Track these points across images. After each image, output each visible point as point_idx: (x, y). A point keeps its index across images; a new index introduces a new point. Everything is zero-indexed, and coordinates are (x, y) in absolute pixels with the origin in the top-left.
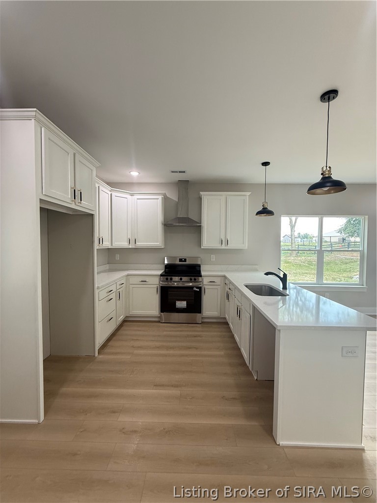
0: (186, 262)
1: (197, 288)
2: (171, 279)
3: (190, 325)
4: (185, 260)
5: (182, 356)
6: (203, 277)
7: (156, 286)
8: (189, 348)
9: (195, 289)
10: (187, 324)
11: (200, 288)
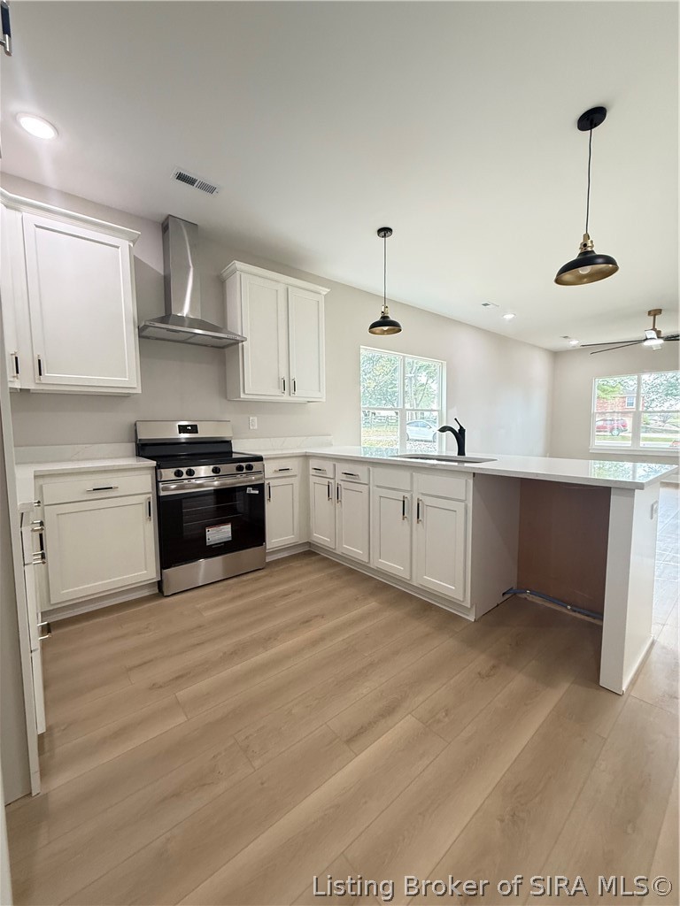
0: (197, 432)
1: (254, 487)
2: (190, 473)
3: (245, 578)
4: (194, 429)
5: (314, 643)
6: (265, 462)
7: (143, 498)
8: (306, 622)
9: (250, 491)
10: (235, 580)
11: (260, 487)
